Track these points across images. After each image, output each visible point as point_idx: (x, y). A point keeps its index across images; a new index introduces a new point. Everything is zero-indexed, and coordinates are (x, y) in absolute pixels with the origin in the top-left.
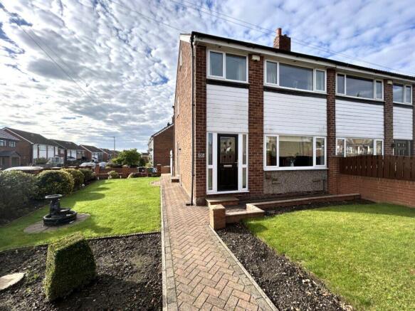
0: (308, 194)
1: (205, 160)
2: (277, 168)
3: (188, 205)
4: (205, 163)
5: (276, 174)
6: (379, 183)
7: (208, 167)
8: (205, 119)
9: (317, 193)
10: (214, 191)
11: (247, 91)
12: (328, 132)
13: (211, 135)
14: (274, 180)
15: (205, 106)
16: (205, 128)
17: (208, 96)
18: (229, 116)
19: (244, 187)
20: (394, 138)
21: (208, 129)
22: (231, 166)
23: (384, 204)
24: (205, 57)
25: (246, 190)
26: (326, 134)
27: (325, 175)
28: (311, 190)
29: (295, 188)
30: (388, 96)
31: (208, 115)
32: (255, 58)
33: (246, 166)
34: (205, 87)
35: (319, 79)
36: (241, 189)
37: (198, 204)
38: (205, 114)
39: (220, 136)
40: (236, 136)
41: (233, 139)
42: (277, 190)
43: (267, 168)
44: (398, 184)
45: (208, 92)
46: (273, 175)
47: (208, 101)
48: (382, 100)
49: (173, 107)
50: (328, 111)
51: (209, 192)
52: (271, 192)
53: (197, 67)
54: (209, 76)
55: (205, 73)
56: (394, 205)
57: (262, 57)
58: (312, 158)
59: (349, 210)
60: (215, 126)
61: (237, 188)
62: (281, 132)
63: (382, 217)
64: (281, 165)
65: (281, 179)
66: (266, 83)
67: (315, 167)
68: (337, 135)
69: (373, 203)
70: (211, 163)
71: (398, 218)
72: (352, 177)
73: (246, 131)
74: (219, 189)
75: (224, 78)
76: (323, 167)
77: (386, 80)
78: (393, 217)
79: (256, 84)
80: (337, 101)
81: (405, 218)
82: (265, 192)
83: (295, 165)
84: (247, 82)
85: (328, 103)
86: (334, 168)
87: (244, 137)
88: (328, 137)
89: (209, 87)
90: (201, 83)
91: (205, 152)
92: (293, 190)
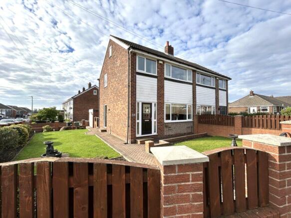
0: (185, 134)
1: (135, 118)
2: (170, 121)
3: (125, 144)
4: (135, 119)
5: (170, 124)
6: (214, 127)
7: (137, 121)
8: (136, 94)
9: (189, 134)
10: (140, 135)
11: (156, 79)
12: (193, 102)
13: (138, 103)
14: (170, 127)
15: (136, 87)
16: (135, 99)
17: (137, 82)
18: (147, 93)
19: (155, 132)
20: (220, 105)
21: (137, 100)
22: (148, 120)
23: (216, 137)
24: (136, 60)
25: (156, 134)
26: (192, 103)
27: (192, 124)
28: (186, 132)
29: (179, 131)
30: (217, 85)
31: (137, 92)
32: (160, 62)
33: (156, 120)
34: (136, 76)
35: (189, 75)
36: (153, 133)
37: (132, 143)
38: (136, 91)
39: (143, 104)
40: (151, 104)
41: (149, 106)
42: (171, 133)
43: (166, 121)
44: (221, 127)
45: (137, 79)
46: (169, 124)
47: (137, 84)
48: (215, 87)
49: (98, 80)
50: (193, 91)
51: (137, 136)
52: (168, 134)
53: (132, 65)
54: (138, 70)
55: (136, 68)
56: (219, 137)
57: (164, 62)
58: (186, 115)
59: (204, 140)
60: (140, 98)
61: (151, 133)
62: (172, 102)
63: (215, 141)
64: (172, 120)
65: (172, 127)
66: (166, 76)
67: (187, 120)
68: (197, 103)
69: (212, 136)
70: (138, 119)
71: (220, 141)
72: (204, 125)
73: (156, 101)
74: (142, 134)
75: (145, 72)
76: (191, 120)
77: (216, 77)
78: (219, 141)
79: (161, 76)
80: (197, 87)
81: (223, 141)
82: (165, 134)
83: (179, 119)
84: (156, 75)
85: (193, 87)
86: (196, 120)
87: (155, 105)
88: (193, 105)
89: (138, 76)
90: (134, 74)
91: (135, 113)
92: (178, 133)
